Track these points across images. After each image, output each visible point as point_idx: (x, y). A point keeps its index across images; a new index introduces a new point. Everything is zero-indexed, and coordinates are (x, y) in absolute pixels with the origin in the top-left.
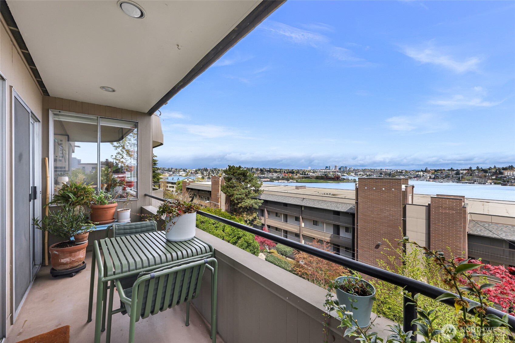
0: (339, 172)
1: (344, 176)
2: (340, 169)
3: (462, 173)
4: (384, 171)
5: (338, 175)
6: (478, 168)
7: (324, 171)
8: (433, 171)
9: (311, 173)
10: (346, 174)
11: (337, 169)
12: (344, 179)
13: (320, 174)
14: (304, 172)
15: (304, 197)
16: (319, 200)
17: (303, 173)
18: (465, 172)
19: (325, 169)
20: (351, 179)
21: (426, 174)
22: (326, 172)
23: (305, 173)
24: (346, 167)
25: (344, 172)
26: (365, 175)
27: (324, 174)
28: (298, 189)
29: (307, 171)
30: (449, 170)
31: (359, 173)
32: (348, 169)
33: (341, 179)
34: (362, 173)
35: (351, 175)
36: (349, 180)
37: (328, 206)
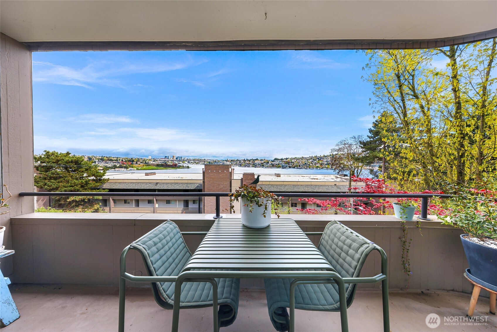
0: (176, 161)
1: (180, 164)
2: (177, 158)
3: (242, 162)
4: (206, 160)
5: (175, 163)
6: (247, 159)
7: (163, 160)
8: (230, 161)
9: (152, 161)
10: (181, 163)
11: (175, 159)
12: (180, 166)
13: (160, 162)
14: (144, 160)
15: (158, 182)
16: (172, 183)
17: (143, 162)
18: (243, 161)
19: (164, 159)
20: (186, 166)
21: (227, 162)
22: (166, 161)
23: (146, 161)
24: (181, 157)
25: (180, 161)
26: (195, 163)
27: (163, 162)
28: (148, 175)
29: (147, 160)
30: (237, 160)
31: (191, 162)
32: (183, 158)
33: (178, 166)
34: (192, 161)
35: (186, 163)
36: (184, 166)
37: (180, 187)
